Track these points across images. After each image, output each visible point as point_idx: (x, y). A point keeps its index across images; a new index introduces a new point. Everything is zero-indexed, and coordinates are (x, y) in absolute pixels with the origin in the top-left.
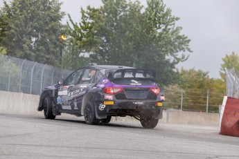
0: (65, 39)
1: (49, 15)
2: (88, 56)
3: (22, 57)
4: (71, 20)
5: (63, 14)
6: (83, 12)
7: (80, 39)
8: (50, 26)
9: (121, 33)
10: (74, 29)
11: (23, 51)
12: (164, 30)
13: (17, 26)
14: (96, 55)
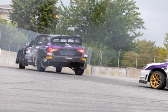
0: (58, 17)
1: (48, 1)
3: (28, 29)
4: (62, 5)
7: (69, 18)
8: (48, 8)
9: (97, 14)
10: (64, 11)
11: (29, 25)
12: (127, 14)
13: (26, 8)
14: (79, 29)
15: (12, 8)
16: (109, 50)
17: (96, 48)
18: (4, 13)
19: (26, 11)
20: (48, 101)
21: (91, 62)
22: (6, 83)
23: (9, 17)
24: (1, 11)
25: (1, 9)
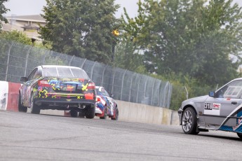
0: (118, 34)
1: (101, 7)
2: (143, 54)
3: (70, 54)
4: (126, 14)
5: (118, 6)
6: (140, 4)
7: (135, 34)
8: (103, 19)
9: (180, 28)
10: (128, 23)
11: (72, 46)
12: (227, 27)
13: (67, 19)
14: (152, 52)
15: (44, 21)
16: (199, 85)
17: (178, 82)
18: (32, 28)
19: (66, 24)
21: (171, 105)
22: (37, 140)
23: (39, 35)
24: (27, 25)
25: (27, 22)
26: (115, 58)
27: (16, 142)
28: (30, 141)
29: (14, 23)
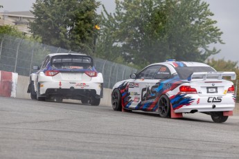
0: (99, 28)
1: (84, 5)
2: (121, 46)
3: (56, 46)
4: (105, 11)
5: (99, 3)
6: (117, 3)
7: (114, 29)
8: (85, 15)
9: (155, 23)
10: (108, 19)
11: (58, 39)
12: (197, 22)
13: (54, 15)
14: (129, 45)
15: (33, 16)
18: (22, 23)
19: (53, 20)
20: (84, 146)
22: (25, 122)
23: (29, 29)
24: (18, 20)
25: (18, 17)
26: (96, 49)
27: (7, 124)
28: (20, 123)
29: (6, 18)
